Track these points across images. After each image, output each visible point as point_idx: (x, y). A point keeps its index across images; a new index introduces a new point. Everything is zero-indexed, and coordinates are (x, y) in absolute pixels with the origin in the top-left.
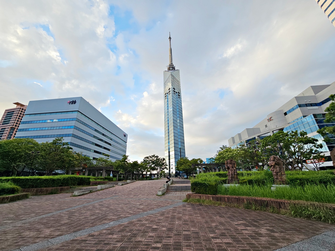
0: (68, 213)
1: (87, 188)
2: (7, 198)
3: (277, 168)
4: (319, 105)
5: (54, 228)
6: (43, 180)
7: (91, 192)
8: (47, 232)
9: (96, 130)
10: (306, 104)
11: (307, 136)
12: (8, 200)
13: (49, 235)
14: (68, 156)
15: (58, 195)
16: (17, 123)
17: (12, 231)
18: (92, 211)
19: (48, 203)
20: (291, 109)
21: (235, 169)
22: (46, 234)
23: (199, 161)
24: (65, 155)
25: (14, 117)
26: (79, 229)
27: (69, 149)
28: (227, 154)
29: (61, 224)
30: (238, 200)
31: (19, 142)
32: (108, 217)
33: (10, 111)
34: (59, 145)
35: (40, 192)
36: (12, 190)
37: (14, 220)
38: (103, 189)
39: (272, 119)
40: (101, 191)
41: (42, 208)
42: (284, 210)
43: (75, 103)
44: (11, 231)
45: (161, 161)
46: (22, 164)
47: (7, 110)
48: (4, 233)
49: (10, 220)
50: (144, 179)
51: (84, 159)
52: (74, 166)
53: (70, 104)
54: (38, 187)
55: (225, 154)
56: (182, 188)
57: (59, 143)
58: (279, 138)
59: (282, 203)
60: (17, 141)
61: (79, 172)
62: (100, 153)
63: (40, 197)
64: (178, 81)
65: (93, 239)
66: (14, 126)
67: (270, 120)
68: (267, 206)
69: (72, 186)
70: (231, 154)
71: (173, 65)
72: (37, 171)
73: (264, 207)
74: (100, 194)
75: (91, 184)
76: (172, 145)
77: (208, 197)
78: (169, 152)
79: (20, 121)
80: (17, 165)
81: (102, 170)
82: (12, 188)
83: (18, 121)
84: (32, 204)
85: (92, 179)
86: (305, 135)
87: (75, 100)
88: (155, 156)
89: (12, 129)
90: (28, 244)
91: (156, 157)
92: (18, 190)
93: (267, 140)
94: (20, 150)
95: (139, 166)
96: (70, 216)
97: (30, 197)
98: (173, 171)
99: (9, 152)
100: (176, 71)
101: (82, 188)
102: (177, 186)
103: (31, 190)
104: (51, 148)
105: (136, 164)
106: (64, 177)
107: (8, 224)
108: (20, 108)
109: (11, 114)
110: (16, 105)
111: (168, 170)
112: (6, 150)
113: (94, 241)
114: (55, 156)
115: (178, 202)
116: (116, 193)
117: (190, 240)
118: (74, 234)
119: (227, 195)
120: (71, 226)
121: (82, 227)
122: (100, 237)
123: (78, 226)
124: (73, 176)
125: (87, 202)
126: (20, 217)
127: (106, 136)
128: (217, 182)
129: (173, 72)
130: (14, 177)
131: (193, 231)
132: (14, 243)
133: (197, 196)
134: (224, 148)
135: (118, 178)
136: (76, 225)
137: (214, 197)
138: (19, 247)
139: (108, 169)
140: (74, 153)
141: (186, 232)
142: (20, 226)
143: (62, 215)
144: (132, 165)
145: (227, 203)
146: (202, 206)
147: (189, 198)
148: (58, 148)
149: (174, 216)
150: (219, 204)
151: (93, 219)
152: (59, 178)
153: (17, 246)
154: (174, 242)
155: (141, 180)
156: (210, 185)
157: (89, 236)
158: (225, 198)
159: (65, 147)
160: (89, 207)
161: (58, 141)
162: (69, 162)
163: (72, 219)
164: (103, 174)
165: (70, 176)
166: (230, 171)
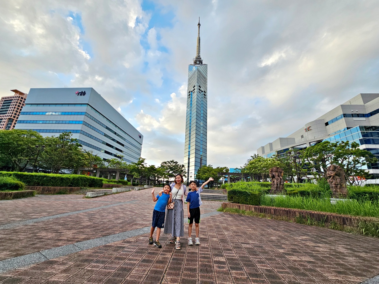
0: (86, 214)
1: (99, 190)
2: (11, 194)
3: (337, 180)
4: (367, 116)
5: (76, 230)
6: (51, 177)
7: (105, 194)
8: (70, 234)
9: (107, 128)
10: (352, 114)
11: (359, 148)
12: (11, 196)
13: (73, 238)
14: (76, 154)
15: (68, 195)
16: (16, 114)
17: (24, 230)
18: (115, 214)
19: (59, 203)
20: (333, 119)
21: (281, 178)
22: (69, 236)
23: (225, 170)
24: (73, 153)
25: (12, 106)
26: (108, 234)
27: (78, 147)
28: (260, 163)
29: (82, 226)
30: (288, 213)
31: (20, 133)
32: (138, 222)
33: (7, 99)
34: (67, 141)
35: (47, 191)
36: (15, 185)
37: (23, 217)
38: (119, 193)
39: (310, 129)
40: (117, 195)
41: (54, 208)
42: (349, 227)
43: (84, 95)
44: (22, 230)
45: (180, 168)
46: (25, 159)
47: (4, 98)
48: (14, 232)
49: (18, 218)
50: (160, 186)
51: (94, 159)
52: (82, 166)
53: (78, 95)
54: (45, 185)
55: (258, 163)
57: (67, 139)
58: (327, 148)
59: (347, 219)
60: (18, 132)
61: (90, 172)
62: (111, 154)
64: (205, 78)
65: (131, 246)
66: (12, 117)
67: (308, 129)
68: (327, 221)
69: (82, 187)
70: (264, 164)
71: (201, 58)
72: (40, 169)
73: (322, 223)
74: (116, 197)
75: (103, 186)
76: (193, 151)
77: (249, 207)
78: (189, 159)
79: (20, 112)
80: (18, 159)
82: (16, 184)
83: (17, 111)
84: (40, 202)
85: (104, 181)
86: (357, 146)
87: (85, 91)
88: (174, 161)
89: (11, 120)
90: (49, 247)
91: (175, 163)
92: (22, 186)
93: (312, 149)
94: (22, 143)
95: (157, 171)
96: (91, 218)
97: (36, 195)
99: (9, 143)
100: (204, 66)
101: (94, 190)
103: (37, 188)
104: (57, 144)
105: (153, 168)
106: (74, 177)
107: (16, 222)
108: (19, 97)
109: (9, 103)
110: (15, 93)
111: (187, 178)
112: (5, 141)
113: (134, 249)
114: (62, 153)
115: (211, 211)
116: (134, 198)
117: (258, 255)
118: (104, 239)
119: (273, 206)
120: (96, 229)
121: (110, 231)
122: (140, 244)
123: (105, 230)
124: (83, 176)
125: (105, 205)
126: (30, 215)
127: (118, 135)
128: (260, 191)
129: (199, 66)
130: (15, 172)
131: (253, 244)
132: (31, 244)
133: (236, 206)
134: (255, 157)
135: (132, 182)
136: (102, 228)
137: (257, 208)
138: (38, 249)
139: (122, 172)
140: (83, 152)
141: (246, 245)
142: (33, 226)
143: (81, 216)
144: (148, 170)
145: (273, 215)
146: (243, 216)
147: (225, 208)
148: (65, 144)
149: (217, 225)
150: (262, 215)
151: (120, 223)
152: (68, 177)
153: (35, 248)
154: (240, 256)
155: (158, 187)
156: (252, 194)
157: (125, 243)
158: (270, 209)
159: (73, 143)
160: (109, 210)
161: (66, 136)
162: (78, 161)
163: (93, 221)
164: (116, 177)
165: (80, 176)
166: (275, 180)
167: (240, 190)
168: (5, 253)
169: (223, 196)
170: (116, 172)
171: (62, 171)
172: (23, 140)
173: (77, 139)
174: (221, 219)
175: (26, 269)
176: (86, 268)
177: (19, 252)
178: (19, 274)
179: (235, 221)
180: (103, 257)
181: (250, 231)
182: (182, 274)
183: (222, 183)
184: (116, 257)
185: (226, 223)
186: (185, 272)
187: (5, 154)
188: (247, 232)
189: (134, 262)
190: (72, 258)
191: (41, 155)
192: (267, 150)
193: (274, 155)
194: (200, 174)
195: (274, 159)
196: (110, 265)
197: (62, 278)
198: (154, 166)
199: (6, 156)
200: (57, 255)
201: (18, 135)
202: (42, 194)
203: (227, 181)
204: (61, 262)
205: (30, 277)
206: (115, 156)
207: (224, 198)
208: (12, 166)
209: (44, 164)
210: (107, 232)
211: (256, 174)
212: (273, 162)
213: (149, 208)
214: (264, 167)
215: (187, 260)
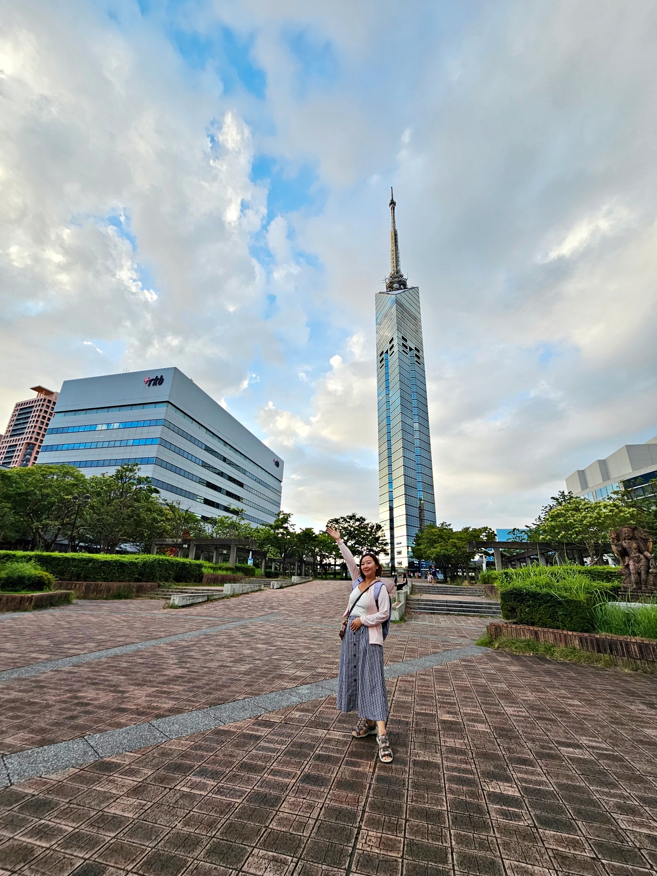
0: (172, 648)
1: (196, 590)
2: (30, 599)
5: (152, 687)
6: (101, 562)
7: (209, 600)
8: (140, 696)
9: (208, 449)
12: (30, 603)
13: (149, 708)
14: (149, 510)
15: (134, 601)
16: (39, 434)
17: (55, 684)
18: (232, 649)
19: (117, 620)
21: (648, 555)
22: (139, 701)
23: (484, 534)
24: (142, 507)
25: (33, 419)
26: (221, 699)
27: (152, 493)
28: (578, 516)
29: (166, 678)
31: (46, 470)
32: (285, 672)
33: (25, 406)
34: (130, 482)
35: (93, 593)
36: (38, 580)
37: (52, 652)
38: (238, 595)
40: (233, 599)
41: (108, 631)
43: (160, 384)
44: (51, 683)
45: (371, 532)
46: (55, 525)
47: (20, 405)
48: (36, 687)
49: (44, 654)
50: (328, 576)
51: (185, 519)
52: (161, 535)
53: (149, 385)
54: (90, 578)
55: (573, 516)
56: (447, 606)
57: (130, 478)
60: (43, 470)
61: (175, 549)
63: (95, 602)
64: (415, 318)
65: (273, 735)
66: (33, 441)
69: (161, 582)
70: (591, 517)
71: (402, 276)
72: (81, 544)
74: (232, 605)
75: (205, 580)
76: (399, 491)
78: (391, 509)
79: (46, 429)
80: (43, 525)
81: (228, 547)
82: (38, 577)
83: (42, 428)
84: (82, 618)
85: (205, 567)
87: (162, 376)
88: (357, 517)
89: (30, 446)
90: (102, 726)
91: (358, 520)
92: (49, 583)
94: (48, 491)
95: (318, 540)
96: (182, 657)
97: (74, 601)
98: (403, 561)
99: (27, 494)
100: (411, 291)
101: (185, 589)
102: (433, 599)
103: (75, 586)
104: (112, 490)
105: (310, 535)
106: (145, 560)
107: (40, 662)
108: (45, 400)
109: (28, 413)
110: (37, 393)
111: (389, 557)
112: (20, 489)
113: (282, 743)
114: (120, 509)
115: (460, 644)
116: (271, 608)
117: (614, 786)
118: (211, 712)
119: (635, 635)
120: (195, 687)
121: (224, 692)
122: (294, 732)
123: (213, 689)
124: (162, 557)
125: (209, 624)
126: (64, 648)
127: (231, 464)
128: (589, 593)
129: (400, 293)
130: (39, 553)
131: (593, 747)
132: (67, 718)
133: (525, 633)
134: (563, 499)
135: (265, 569)
136: (208, 684)
137: (586, 639)
138: (81, 731)
139: (242, 545)
140: (162, 504)
141: (571, 750)
142: (70, 672)
143: (161, 653)
144: (299, 539)
145: (638, 662)
146: (549, 662)
147: (497, 636)
148: (127, 490)
149: (482, 686)
150: (605, 661)
151: (246, 671)
152: (134, 560)
153: (75, 728)
154: (559, 785)
155: (322, 579)
156: (569, 602)
157: (259, 725)
158: (627, 644)
159: (142, 486)
160: (218, 637)
161: (128, 473)
162: (152, 524)
163: (188, 665)
164: (229, 558)
165: (157, 557)
166: (631, 563)
167: (533, 588)
168: (21, 734)
169: (486, 604)
170: (230, 547)
171: (121, 548)
172: (51, 486)
173: (148, 477)
174: (490, 668)
175: (59, 778)
176: (178, 788)
177: (48, 736)
178: (48, 791)
179: (528, 674)
180: (214, 762)
181: (578, 706)
182: (407, 827)
183: (480, 568)
184: (242, 764)
185: (506, 679)
186: (415, 822)
187: (20, 515)
188: (567, 710)
189: (285, 780)
190: (148, 760)
191: (83, 514)
192: (595, 480)
193: (616, 493)
194: (422, 547)
195: (619, 503)
196: (230, 785)
197: (131, 809)
198: (311, 529)
199: (22, 519)
200: (118, 747)
201: (43, 475)
202: (84, 598)
203: (493, 564)
204: (127, 767)
205: (68, 801)
206: (227, 509)
207: (489, 608)
208: (33, 539)
209: (88, 534)
210: (217, 694)
211: (572, 544)
212: (617, 510)
213: (306, 634)
214: (591, 525)
215: (416, 786)
